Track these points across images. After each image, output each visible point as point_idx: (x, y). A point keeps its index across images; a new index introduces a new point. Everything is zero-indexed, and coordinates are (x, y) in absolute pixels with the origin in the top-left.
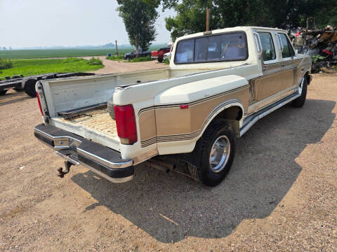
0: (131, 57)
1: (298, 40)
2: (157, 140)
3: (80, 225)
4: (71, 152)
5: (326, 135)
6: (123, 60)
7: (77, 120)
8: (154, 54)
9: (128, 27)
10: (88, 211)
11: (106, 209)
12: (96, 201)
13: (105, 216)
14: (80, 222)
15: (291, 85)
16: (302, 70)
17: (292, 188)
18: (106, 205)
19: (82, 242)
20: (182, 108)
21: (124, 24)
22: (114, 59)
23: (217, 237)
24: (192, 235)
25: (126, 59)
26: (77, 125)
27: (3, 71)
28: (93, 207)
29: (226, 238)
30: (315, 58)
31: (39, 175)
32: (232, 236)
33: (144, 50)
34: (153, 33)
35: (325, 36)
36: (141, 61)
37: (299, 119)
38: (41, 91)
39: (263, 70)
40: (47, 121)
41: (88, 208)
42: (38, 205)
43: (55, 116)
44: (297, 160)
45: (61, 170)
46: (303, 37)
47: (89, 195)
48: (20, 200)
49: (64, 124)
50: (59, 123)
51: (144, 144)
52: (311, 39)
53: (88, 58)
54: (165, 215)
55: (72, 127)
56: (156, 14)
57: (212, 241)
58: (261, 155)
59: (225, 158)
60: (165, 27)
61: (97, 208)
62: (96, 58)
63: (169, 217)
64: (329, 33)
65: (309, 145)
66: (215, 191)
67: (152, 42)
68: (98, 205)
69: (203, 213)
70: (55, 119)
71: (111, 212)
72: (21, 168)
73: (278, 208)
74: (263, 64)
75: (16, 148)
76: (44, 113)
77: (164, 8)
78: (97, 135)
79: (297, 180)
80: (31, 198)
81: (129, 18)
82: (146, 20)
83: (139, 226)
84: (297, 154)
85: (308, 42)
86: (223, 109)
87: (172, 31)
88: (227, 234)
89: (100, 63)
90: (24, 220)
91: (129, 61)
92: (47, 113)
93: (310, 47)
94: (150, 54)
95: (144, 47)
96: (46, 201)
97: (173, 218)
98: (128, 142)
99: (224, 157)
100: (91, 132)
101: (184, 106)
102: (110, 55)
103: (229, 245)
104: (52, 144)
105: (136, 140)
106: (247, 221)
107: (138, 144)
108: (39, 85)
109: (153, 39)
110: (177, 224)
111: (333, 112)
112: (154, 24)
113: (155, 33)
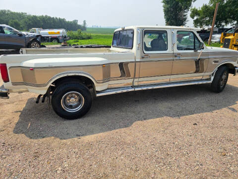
3: (4, 117)
9: (165, 15)
10: (14, 113)
11: (20, 114)
13: (15, 116)
14: (6, 115)
16: (215, 62)
20: (30, 70)
23: (31, 138)
24: (25, 134)
28: (17, 112)
54: (31, 123)
57: (27, 138)
66: (67, 122)
68: (20, 111)
74: (143, 53)
82: (181, 9)
83: (17, 124)
84: (144, 119)
88: (36, 139)
102: (151, 35)
106: (53, 137)
107: (10, 83)
109: (184, 25)
110: (28, 128)
112: (187, 13)
113: (187, 20)
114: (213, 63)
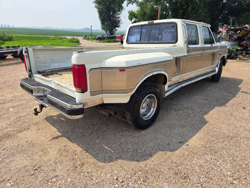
0: (101, 39)
1: (223, 34)
2: (102, 92)
3: (46, 149)
4: (44, 98)
5: (230, 102)
6: (95, 41)
7: (51, 76)
8: (119, 38)
9: (100, 16)
10: (53, 140)
11: (66, 139)
12: (60, 134)
13: (64, 144)
15: (210, 64)
17: (197, 134)
18: (66, 137)
19: (46, 159)
20: (121, 70)
21: (98, 13)
22: (89, 39)
23: (138, 161)
24: (122, 159)
25: (97, 40)
26: (49, 79)
27: (5, 42)
28: (57, 137)
29: (144, 162)
30: (235, 48)
31: (22, 115)
32: (149, 161)
33: (111, 34)
34: (119, 22)
35: (243, 32)
36: (109, 42)
37: (214, 90)
38: (27, 54)
39: (188, 52)
40: (30, 76)
41: (53, 138)
42: (19, 134)
43: (36, 74)
44: (206, 117)
45: (36, 110)
46: (227, 32)
47: (55, 130)
48: (7, 130)
49: (41, 79)
50: (38, 78)
51: (92, 94)
52: (233, 34)
53: (70, 38)
54: (106, 145)
55: (46, 81)
56: (122, 8)
57: (134, 163)
58: (181, 112)
59: (153, 111)
60: (128, 18)
61: (60, 138)
62: (75, 37)
63: (108, 147)
64: (246, 31)
65: (216, 108)
66: (143, 132)
67: (118, 29)
69: (132, 146)
70: (35, 75)
72: (10, 110)
73: (184, 146)
74: (188, 47)
75: (8, 96)
76: (28, 71)
77: (128, 4)
78: (62, 86)
79: (202, 129)
80: (15, 129)
81: (102, 10)
82: (115, 12)
83: (87, 151)
84: (206, 113)
85: (231, 36)
86: (151, 75)
87: (133, 21)
88: (146, 160)
89: (78, 42)
90: (8, 143)
91: (100, 42)
92: (30, 71)
93: (232, 40)
94: (115, 37)
95: (112, 32)
96: (25, 132)
97: (111, 148)
98: (80, 91)
99: (152, 109)
100: (58, 85)
101: (122, 69)
102: (86, 36)
103: (146, 166)
104: (31, 92)
105: (86, 90)
106: (161, 152)
107: (88, 93)
108: (26, 50)
110: (113, 151)
111: (239, 86)
112: (120, 15)
113: (121, 22)
114: (219, 56)
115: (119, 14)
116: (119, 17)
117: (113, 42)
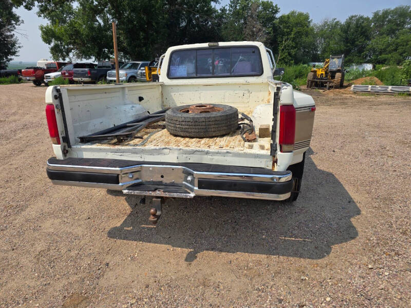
3: (206, 279)
8: (27, 74)
10: (194, 263)
11: (212, 252)
14: (200, 276)
24: (333, 244)
32: (362, 233)
34: (13, 45)
38: (57, 102)
40: (65, 152)
41: (189, 260)
56: (17, 19)
57: (353, 242)
61: (199, 256)
67: (13, 57)
68: (196, 252)
71: (223, 254)
73: (358, 204)
76: (61, 140)
87: (52, 44)
88: (356, 233)
92: (66, 139)
96: (110, 274)
104: (116, 180)
106: (354, 219)
108: (56, 93)
109: (14, 53)
110: (308, 240)
112: (12, 33)
113: (17, 45)
115: (10, 31)
116: (12, 36)
117: (11, 82)
